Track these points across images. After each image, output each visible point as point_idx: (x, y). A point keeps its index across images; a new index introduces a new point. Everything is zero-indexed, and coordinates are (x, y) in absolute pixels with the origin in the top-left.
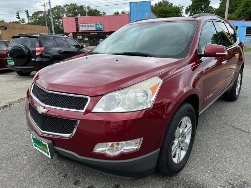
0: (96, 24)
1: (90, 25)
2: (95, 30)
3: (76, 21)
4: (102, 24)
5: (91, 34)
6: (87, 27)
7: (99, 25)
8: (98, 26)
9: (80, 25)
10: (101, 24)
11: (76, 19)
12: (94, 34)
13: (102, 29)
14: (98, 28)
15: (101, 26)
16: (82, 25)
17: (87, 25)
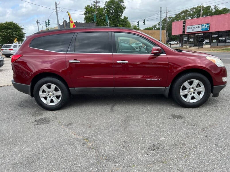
0: (202, 25)
1: (196, 26)
2: (201, 31)
3: (184, 24)
4: (209, 24)
5: (197, 35)
6: (193, 29)
7: (205, 25)
8: (204, 27)
9: (187, 27)
10: (207, 25)
11: (184, 22)
12: (199, 34)
13: (208, 30)
14: (204, 29)
15: (208, 26)
16: (188, 27)
17: (193, 26)
